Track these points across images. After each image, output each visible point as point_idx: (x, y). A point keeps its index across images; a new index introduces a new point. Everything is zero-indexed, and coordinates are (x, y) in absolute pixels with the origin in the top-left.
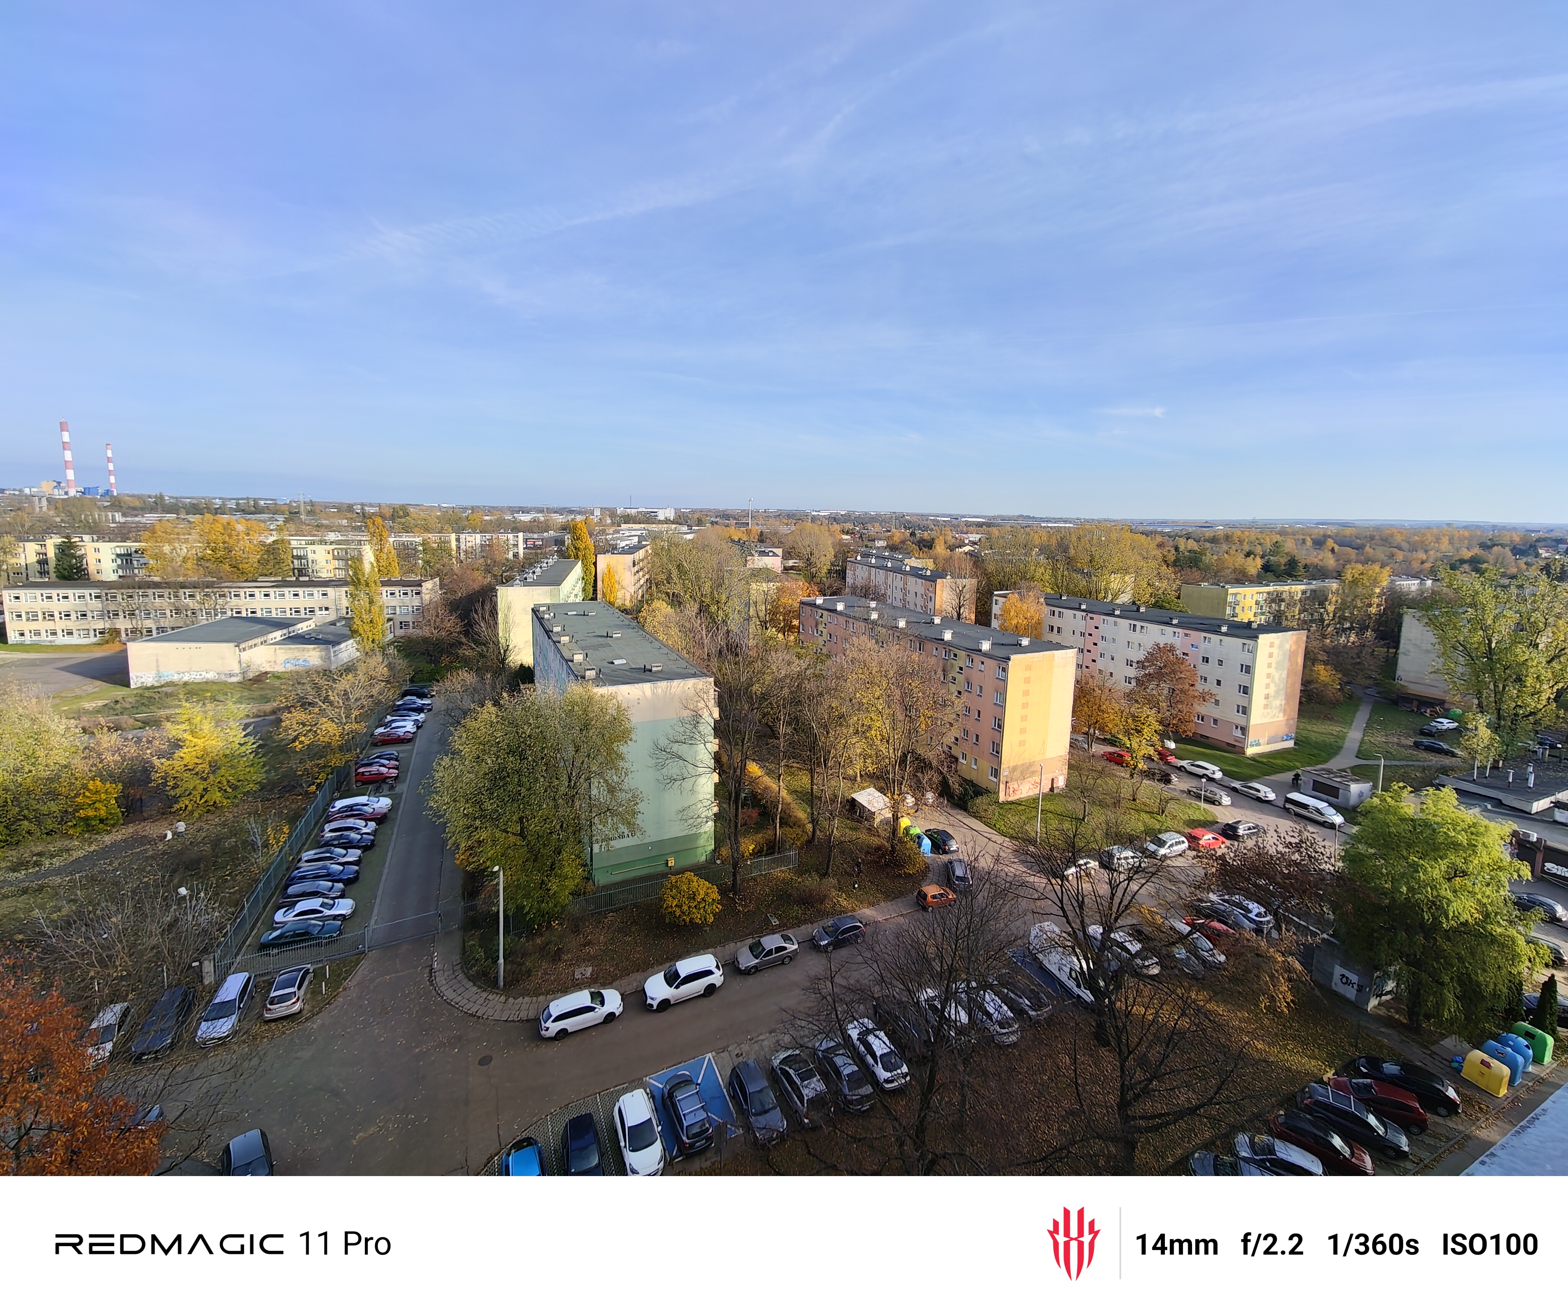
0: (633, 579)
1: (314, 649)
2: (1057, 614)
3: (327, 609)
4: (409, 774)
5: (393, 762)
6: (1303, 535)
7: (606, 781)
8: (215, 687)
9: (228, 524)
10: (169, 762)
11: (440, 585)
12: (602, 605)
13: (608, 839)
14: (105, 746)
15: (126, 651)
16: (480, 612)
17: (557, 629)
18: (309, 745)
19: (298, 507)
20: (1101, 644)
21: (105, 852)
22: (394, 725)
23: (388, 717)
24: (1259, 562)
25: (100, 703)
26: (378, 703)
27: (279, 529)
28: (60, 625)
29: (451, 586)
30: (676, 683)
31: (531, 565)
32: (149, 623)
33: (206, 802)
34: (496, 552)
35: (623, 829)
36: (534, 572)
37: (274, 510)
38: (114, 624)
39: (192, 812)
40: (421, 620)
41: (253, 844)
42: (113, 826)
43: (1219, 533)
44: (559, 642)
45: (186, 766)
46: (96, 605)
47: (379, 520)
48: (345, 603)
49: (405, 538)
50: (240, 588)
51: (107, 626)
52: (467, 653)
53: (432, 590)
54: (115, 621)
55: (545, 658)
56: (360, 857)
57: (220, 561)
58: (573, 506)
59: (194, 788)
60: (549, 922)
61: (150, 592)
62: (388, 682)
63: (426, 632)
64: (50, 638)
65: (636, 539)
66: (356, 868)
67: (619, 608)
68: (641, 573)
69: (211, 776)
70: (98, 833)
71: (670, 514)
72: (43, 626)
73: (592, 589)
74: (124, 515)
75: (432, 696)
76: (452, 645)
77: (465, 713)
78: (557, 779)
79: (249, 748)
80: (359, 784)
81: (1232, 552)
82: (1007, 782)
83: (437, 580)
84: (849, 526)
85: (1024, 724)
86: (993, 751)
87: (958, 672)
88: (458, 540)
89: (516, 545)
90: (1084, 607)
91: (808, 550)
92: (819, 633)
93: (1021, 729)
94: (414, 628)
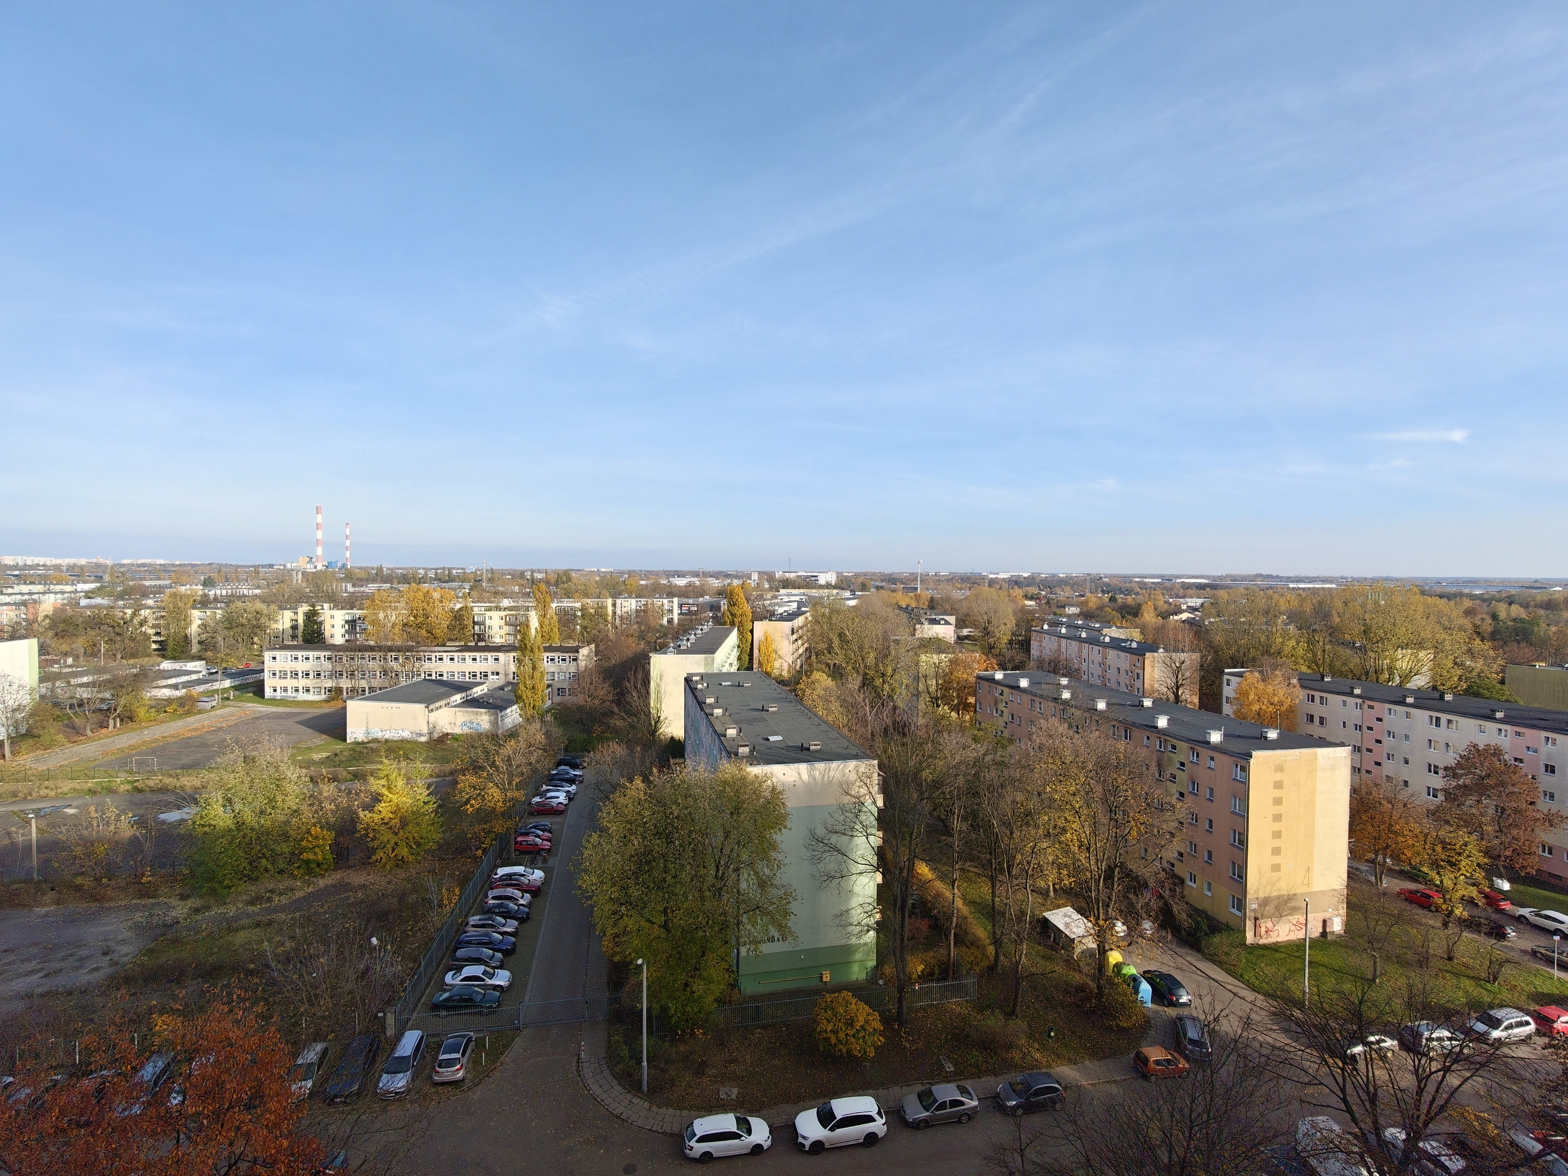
0: (791, 648)
1: (486, 713)
2: (1317, 699)
3: (498, 674)
4: (561, 848)
5: (546, 834)
7: (756, 873)
8: (409, 746)
9: (428, 592)
10: (370, 815)
11: (596, 651)
12: (758, 676)
13: (756, 942)
14: (325, 795)
15: (345, 708)
16: (632, 680)
17: (710, 700)
18: (477, 809)
19: (482, 574)
20: (1388, 741)
21: (318, 895)
22: (549, 795)
23: (544, 786)
25: (325, 755)
26: (535, 771)
27: (464, 597)
28: (302, 683)
29: (605, 653)
30: (834, 764)
31: (686, 632)
32: (364, 684)
33: (396, 856)
34: (651, 618)
35: (774, 932)
36: (688, 640)
37: (463, 578)
38: (338, 683)
39: (385, 865)
40: (576, 687)
41: (430, 902)
42: (326, 870)
43: (1557, 596)
44: (712, 715)
45: (382, 819)
46: (328, 665)
47: (543, 586)
48: (513, 668)
49: (567, 603)
50: (432, 652)
51: (334, 685)
52: (618, 723)
53: (588, 656)
54: (339, 680)
55: (697, 731)
56: (517, 928)
57: (419, 626)
58: (731, 568)
59: (388, 841)
60: (692, 1030)
61: (367, 654)
63: (580, 700)
64: (294, 694)
65: (795, 605)
66: (513, 939)
67: (775, 679)
68: (800, 642)
69: (401, 831)
70: (315, 876)
71: (832, 578)
72: (290, 683)
73: (747, 658)
74: (354, 586)
75: (584, 767)
76: (604, 714)
77: (614, 787)
78: (704, 867)
79: (431, 807)
80: (518, 853)
82: (1256, 919)
83: (593, 646)
84: (1033, 590)
85: (1277, 843)
86: (1234, 874)
87: (1179, 768)
88: (614, 605)
89: (671, 611)
90: (1357, 691)
91: (985, 617)
92: (1000, 712)
93: (1273, 849)
94: (569, 695)
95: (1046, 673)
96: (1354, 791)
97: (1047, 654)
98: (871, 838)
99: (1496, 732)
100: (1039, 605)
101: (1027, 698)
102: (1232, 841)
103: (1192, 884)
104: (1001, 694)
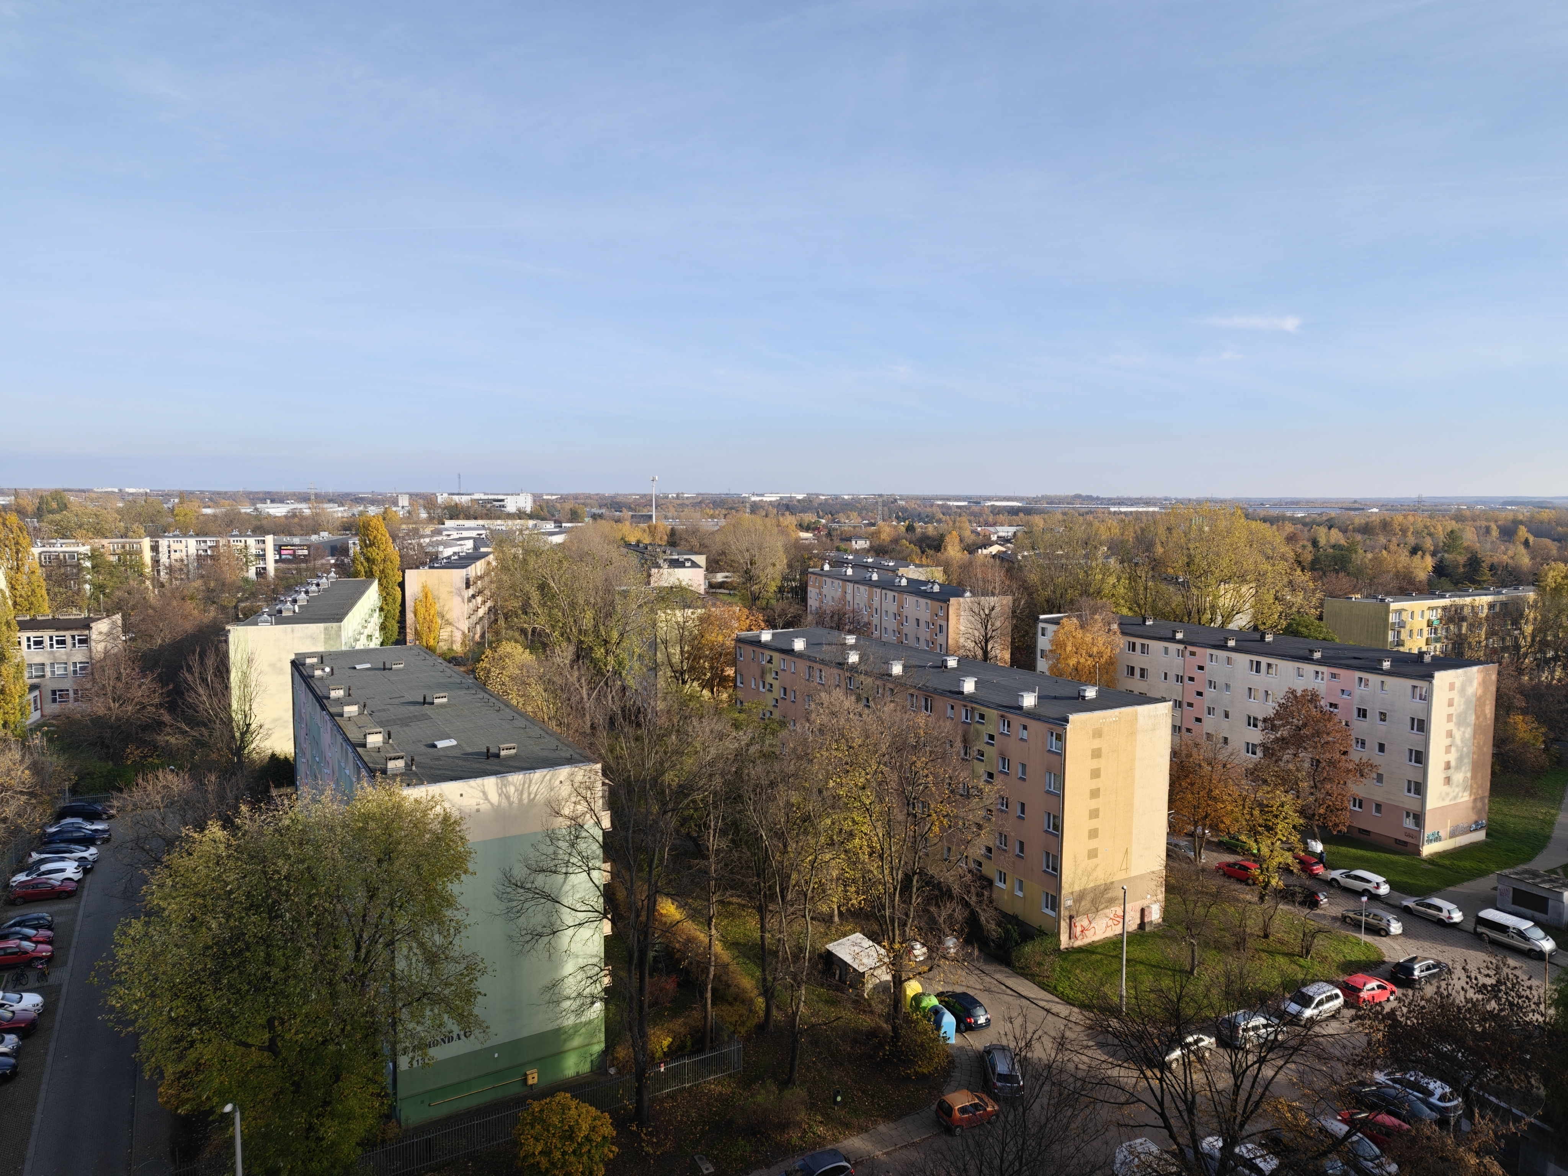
0: (467, 608)
2: (1138, 647)
4: (72, 951)
5: (44, 933)
6: (1487, 520)
7: (422, 945)
11: (124, 625)
12: (415, 652)
13: (423, 1046)
16: (196, 669)
17: (335, 694)
20: (1209, 692)
22: (44, 868)
23: (34, 854)
24: (1429, 562)
26: (14, 831)
29: (143, 627)
30: (538, 775)
31: (290, 588)
34: (226, 568)
35: (452, 1025)
36: (295, 601)
40: (89, 686)
43: (1374, 518)
44: (341, 715)
47: (13, 519)
49: (61, 547)
52: (173, 740)
53: (109, 634)
55: (316, 742)
58: (362, 488)
62: (32, 795)
63: (99, 707)
65: (470, 544)
67: (443, 656)
68: (479, 599)
71: (526, 503)
73: (396, 627)
75: (111, 817)
76: (145, 728)
77: (170, 843)
78: (336, 947)
81: (1393, 547)
82: (1071, 918)
83: (118, 618)
84: (809, 518)
85: (1094, 824)
86: (1048, 867)
87: (988, 743)
88: (155, 548)
89: (262, 557)
90: (1179, 636)
91: (747, 555)
92: (768, 686)
93: (1090, 831)
94: (76, 700)
95: (827, 631)
96: (1174, 754)
97: (829, 604)
98: (595, 874)
99: (1313, 674)
100: (818, 538)
101: (802, 665)
102: (1046, 828)
103: (1001, 885)
104: (770, 662)
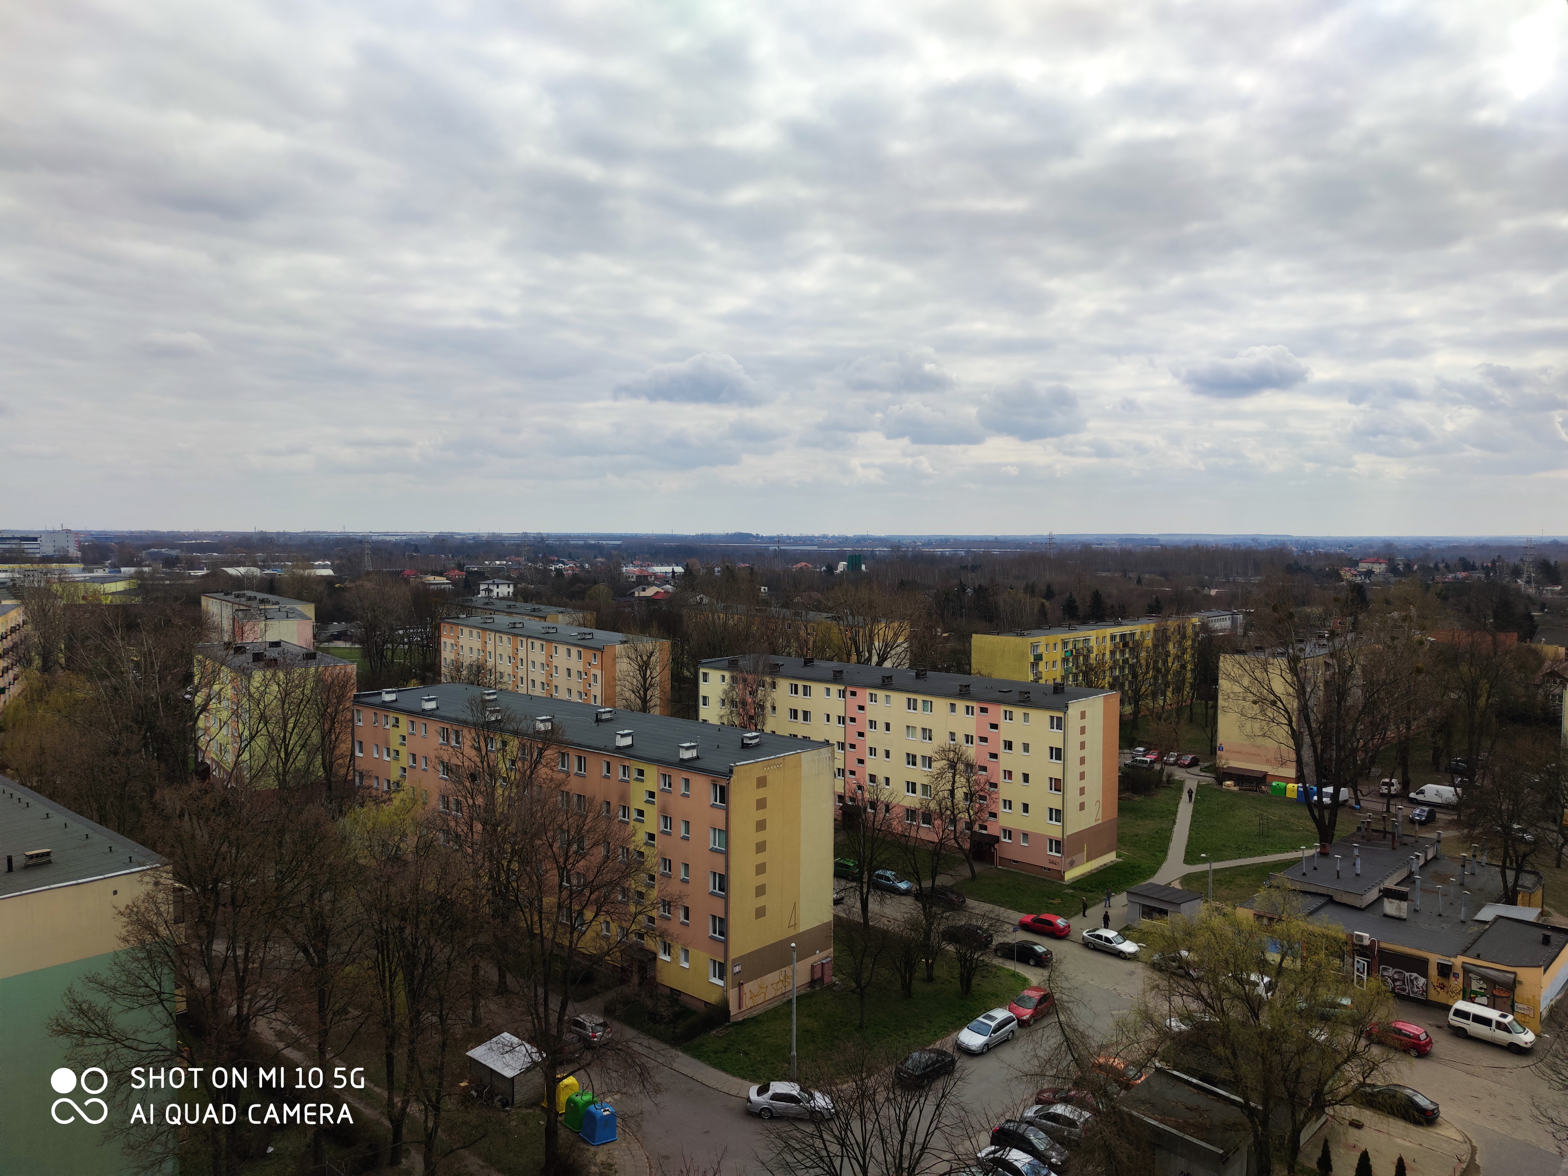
20: (870, 733)
82: (740, 985)
85: (761, 879)
86: (714, 932)
87: (647, 802)
92: (392, 754)
93: (757, 888)
95: (464, 686)
97: (467, 657)
98: (168, 1004)
99: (964, 710)
100: (452, 581)
101: (435, 727)
102: (711, 889)
103: (665, 958)
104: (396, 725)
